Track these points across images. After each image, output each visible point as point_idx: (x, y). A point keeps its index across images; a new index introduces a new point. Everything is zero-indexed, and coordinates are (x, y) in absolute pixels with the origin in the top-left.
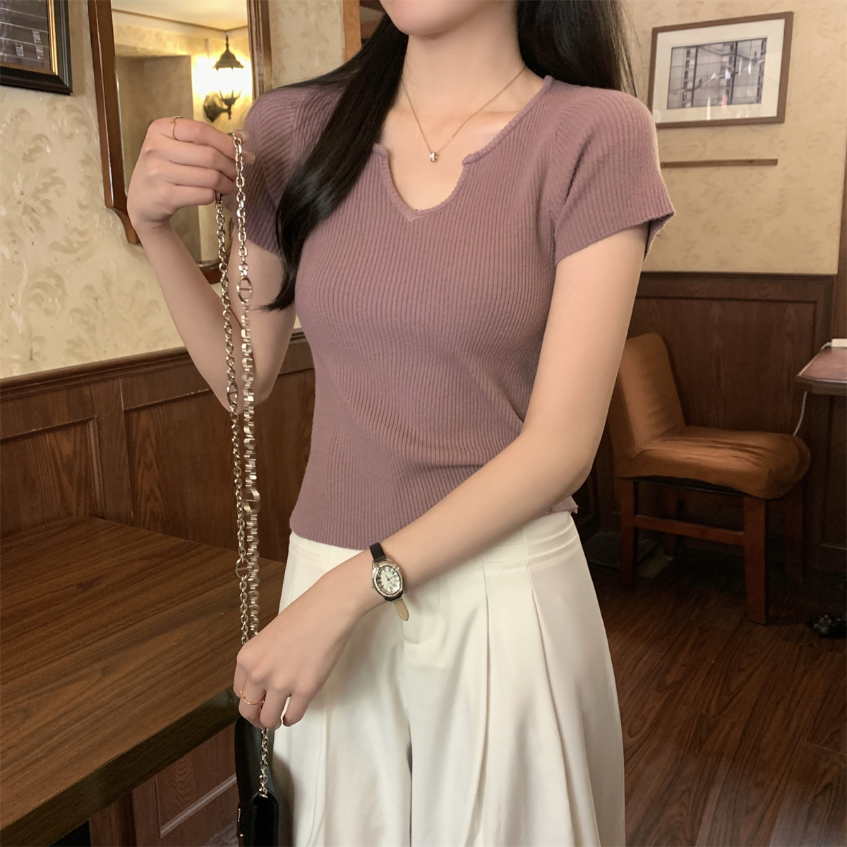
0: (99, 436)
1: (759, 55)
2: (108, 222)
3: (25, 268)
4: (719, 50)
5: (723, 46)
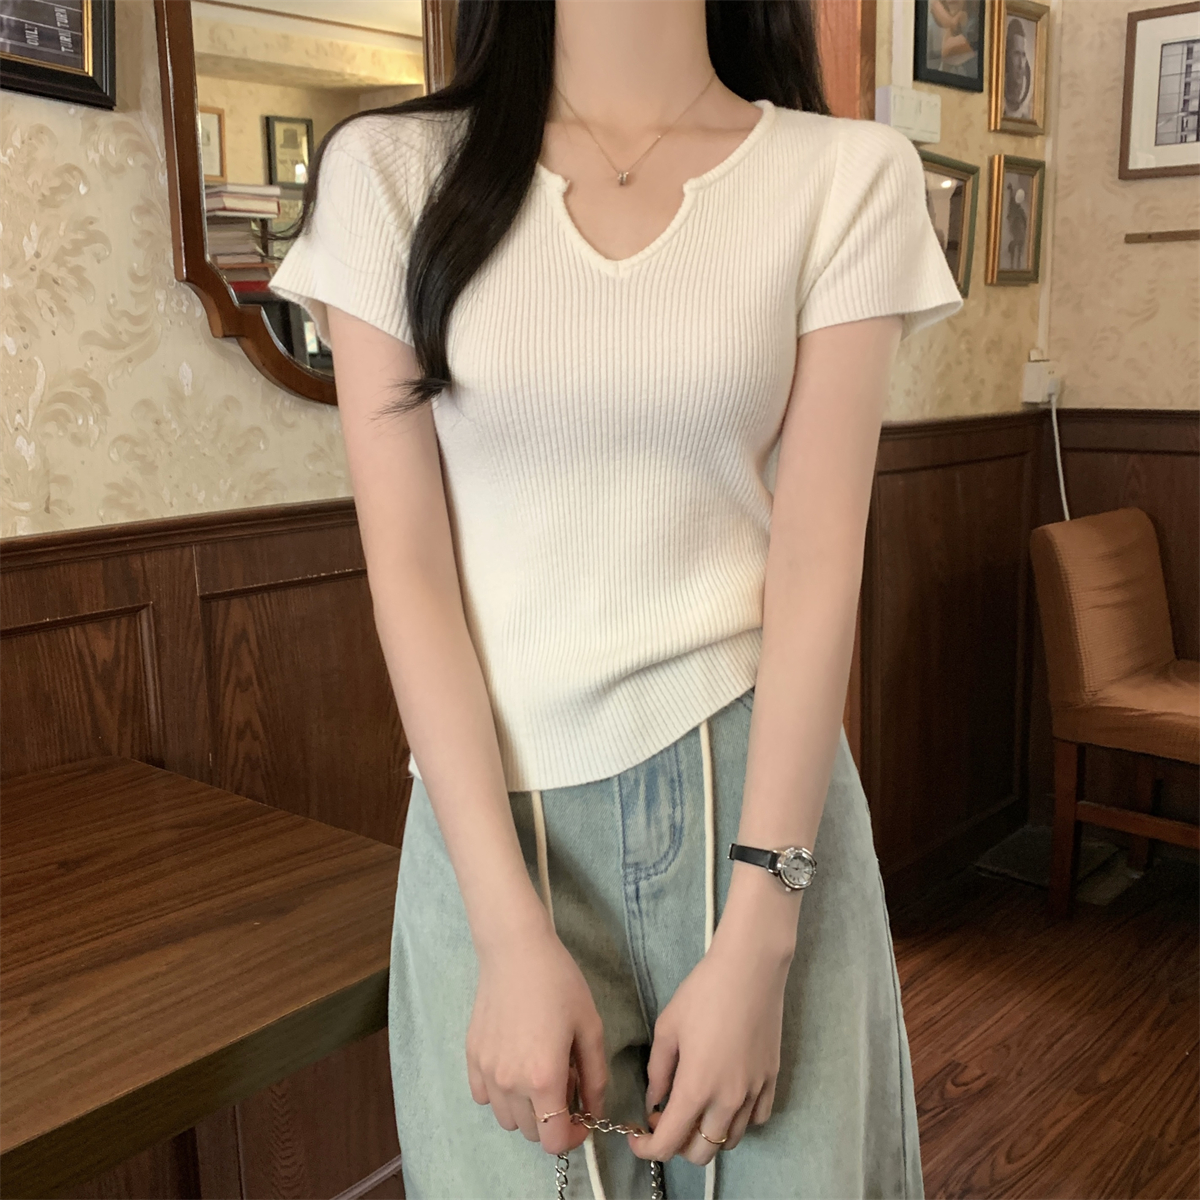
0: (156, 635)
2: (180, 303)
3: (41, 369)
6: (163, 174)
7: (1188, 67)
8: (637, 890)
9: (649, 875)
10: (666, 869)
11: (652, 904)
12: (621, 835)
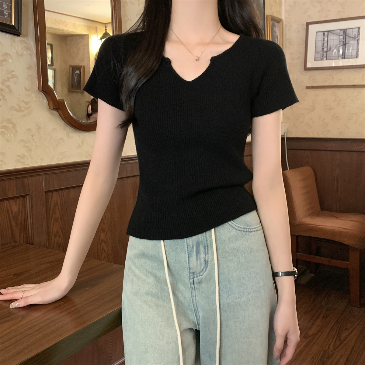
0: (31, 204)
1: (356, 35)
2: (40, 98)
4: (338, 33)
5: (340, 31)
6: (35, 57)
7: (324, 39)
8: (194, 281)
9: (197, 276)
10: (203, 274)
11: (198, 285)
12: (188, 264)
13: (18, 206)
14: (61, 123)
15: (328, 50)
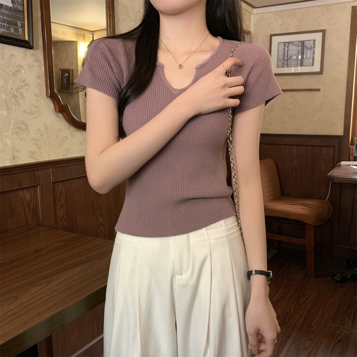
0: (42, 193)
1: (312, 46)
2: (47, 103)
3: (12, 120)
4: (297, 44)
5: (299, 42)
6: (43, 68)
7: (285, 49)
13: (30, 195)
14: (65, 124)
15: (288, 58)
